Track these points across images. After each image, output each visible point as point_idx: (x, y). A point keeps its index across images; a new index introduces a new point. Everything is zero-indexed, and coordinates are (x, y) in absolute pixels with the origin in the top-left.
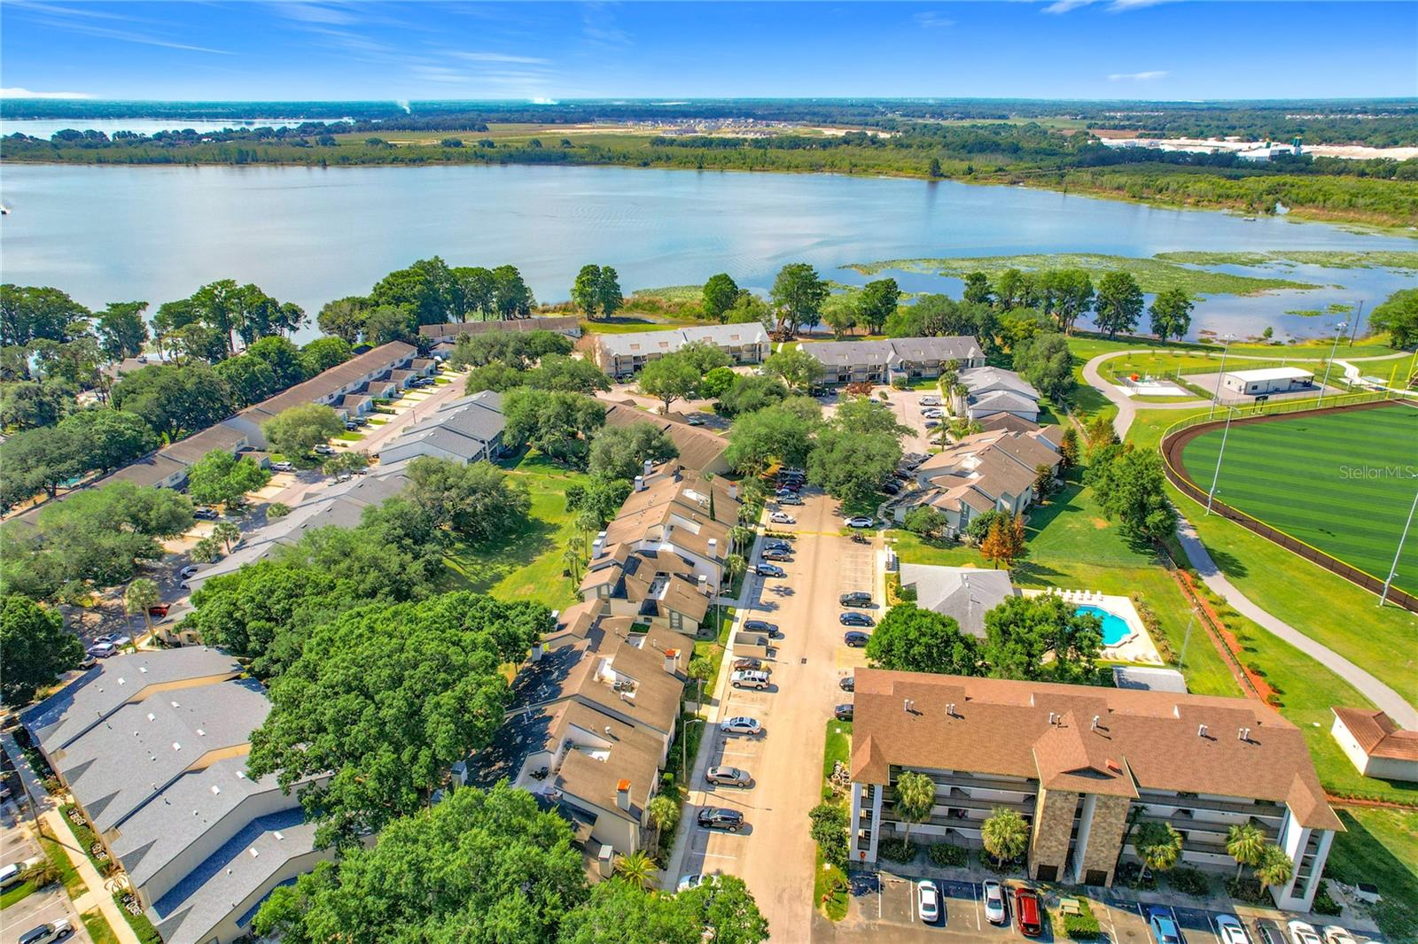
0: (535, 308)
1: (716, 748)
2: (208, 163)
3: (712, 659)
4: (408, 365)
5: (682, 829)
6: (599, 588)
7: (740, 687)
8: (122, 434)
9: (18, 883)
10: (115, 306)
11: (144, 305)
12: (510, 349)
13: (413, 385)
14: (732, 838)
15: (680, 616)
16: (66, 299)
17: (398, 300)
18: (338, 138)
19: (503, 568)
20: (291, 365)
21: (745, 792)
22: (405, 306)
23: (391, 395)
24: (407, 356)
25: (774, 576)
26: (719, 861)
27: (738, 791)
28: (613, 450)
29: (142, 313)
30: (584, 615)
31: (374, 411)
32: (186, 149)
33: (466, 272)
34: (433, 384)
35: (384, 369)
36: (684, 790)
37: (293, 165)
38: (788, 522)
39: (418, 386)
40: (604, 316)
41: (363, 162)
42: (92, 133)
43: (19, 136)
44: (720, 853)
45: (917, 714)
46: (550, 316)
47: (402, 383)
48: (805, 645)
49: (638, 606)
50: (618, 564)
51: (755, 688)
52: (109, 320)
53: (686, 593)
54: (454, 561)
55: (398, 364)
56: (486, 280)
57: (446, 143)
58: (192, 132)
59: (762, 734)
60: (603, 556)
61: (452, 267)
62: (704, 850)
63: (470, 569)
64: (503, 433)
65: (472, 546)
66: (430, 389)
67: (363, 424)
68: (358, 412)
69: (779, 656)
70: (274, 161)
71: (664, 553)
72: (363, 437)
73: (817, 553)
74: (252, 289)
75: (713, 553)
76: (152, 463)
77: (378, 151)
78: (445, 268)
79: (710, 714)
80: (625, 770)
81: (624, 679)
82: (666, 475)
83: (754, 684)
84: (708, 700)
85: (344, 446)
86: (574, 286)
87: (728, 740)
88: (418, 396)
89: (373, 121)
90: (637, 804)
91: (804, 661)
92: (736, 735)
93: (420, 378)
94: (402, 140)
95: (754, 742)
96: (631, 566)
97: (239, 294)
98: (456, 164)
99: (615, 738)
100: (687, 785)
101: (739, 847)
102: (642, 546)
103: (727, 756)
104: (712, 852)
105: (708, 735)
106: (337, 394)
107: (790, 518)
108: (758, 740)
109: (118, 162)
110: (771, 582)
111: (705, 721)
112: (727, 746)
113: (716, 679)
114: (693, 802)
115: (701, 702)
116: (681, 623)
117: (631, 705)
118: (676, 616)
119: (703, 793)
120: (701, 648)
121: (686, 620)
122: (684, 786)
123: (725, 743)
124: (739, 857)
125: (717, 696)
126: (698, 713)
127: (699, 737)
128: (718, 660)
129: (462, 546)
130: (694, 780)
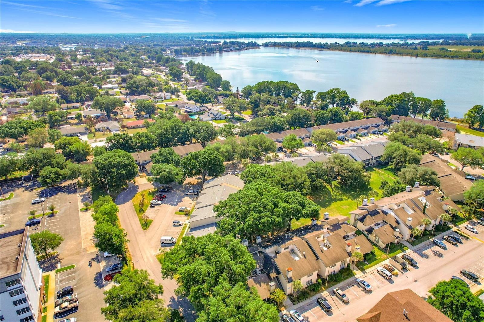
0: (447, 118)
1: (348, 285)
2: (380, 53)
3: (379, 259)
4: (377, 126)
5: (311, 298)
6: (356, 215)
7: (379, 273)
8: (277, 124)
9: (183, 211)
10: (307, 91)
11: (314, 92)
12: (413, 129)
13: (374, 133)
14: (323, 312)
15: (379, 239)
16: (297, 87)
17: (388, 104)
18: (429, 47)
19: (345, 197)
20: (337, 117)
21: (343, 304)
22: (390, 107)
23: (364, 134)
24: (379, 123)
25: (440, 247)
26: (311, 315)
27: (340, 302)
28: (407, 173)
29: (313, 94)
30: (337, 219)
31: (354, 137)
32: (378, 48)
33: (421, 99)
34: (382, 135)
35: (368, 125)
36: (324, 289)
37: (406, 56)
38: (473, 232)
39: (376, 134)
40: (478, 127)
41: (432, 56)
42: (354, 43)
43: (336, 43)
44: (314, 313)
45: (407, 318)
46: (453, 122)
47: (371, 131)
48: (423, 276)
49: (367, 228)
50: (368, 210)
51: (384, 277)
52: (304, 95)
53: (388, 232)
54: (332, 189)
55: (374, 125)
56: (427, 104)
57: (474, 51)
58: (382, 43)
59: (370, 292)
60: (366, 205)
61: (416, 96)
62: (310, 309)
63: (335, 193)
64: (382, 156)
65: (342, 187)
66: (380, 136)
67: (347, 140)
68: (349, 136)
69: (407, 274)
70: (400, 54)
71: (390, 215)
72: (344, 144)
73: (474, 249)
74: (344, 92)
75: (409, 224)
76: (280, 133)
77: (442, 53)
78: (413, 97)
79: (358, 274)
80: (299, 267)
81: (328, 243)
82: (422, 190)
83: (384, 275)
84: (363, 270)
85: (336, 145)
86: (467, 112)
87: (355, 286)
88: (374, 137)
89: (450, 41)
90: (293, 278)
91: (416, 281)
92: (359, 286)
93: (378, 131)
94: (453, 49)
95: (364, 293)
96: (374, 213)
97: (340, 93)
98: (472, 59)
99: (305, 257)
100: (326, 289)
101: (322, 316)
102: (384, 209)
103: (349, 290)
104: (312, 311)
105: (351, 279)
106: (345, 129)
107: (475, 230)
108: (366, 293)
109: (355, 51)
110: (436, 248)
111: (354, 275)
112: (352, 287)
113: (373, 265)
114: (322, 294)
115: (359, 269)
116: (378, 241)
117: (322, 252)
118: (377, 238)
119: (328, 294)
120: (379, 253)
121: (380, 241)
122: (325, 288)
123: (353, 286)
124: (318, 319)
125: (367, 271)
126: (355, 271)
127: (346, 278)
128: (381, 260)
129: (339, 186)
130: (330, 289)
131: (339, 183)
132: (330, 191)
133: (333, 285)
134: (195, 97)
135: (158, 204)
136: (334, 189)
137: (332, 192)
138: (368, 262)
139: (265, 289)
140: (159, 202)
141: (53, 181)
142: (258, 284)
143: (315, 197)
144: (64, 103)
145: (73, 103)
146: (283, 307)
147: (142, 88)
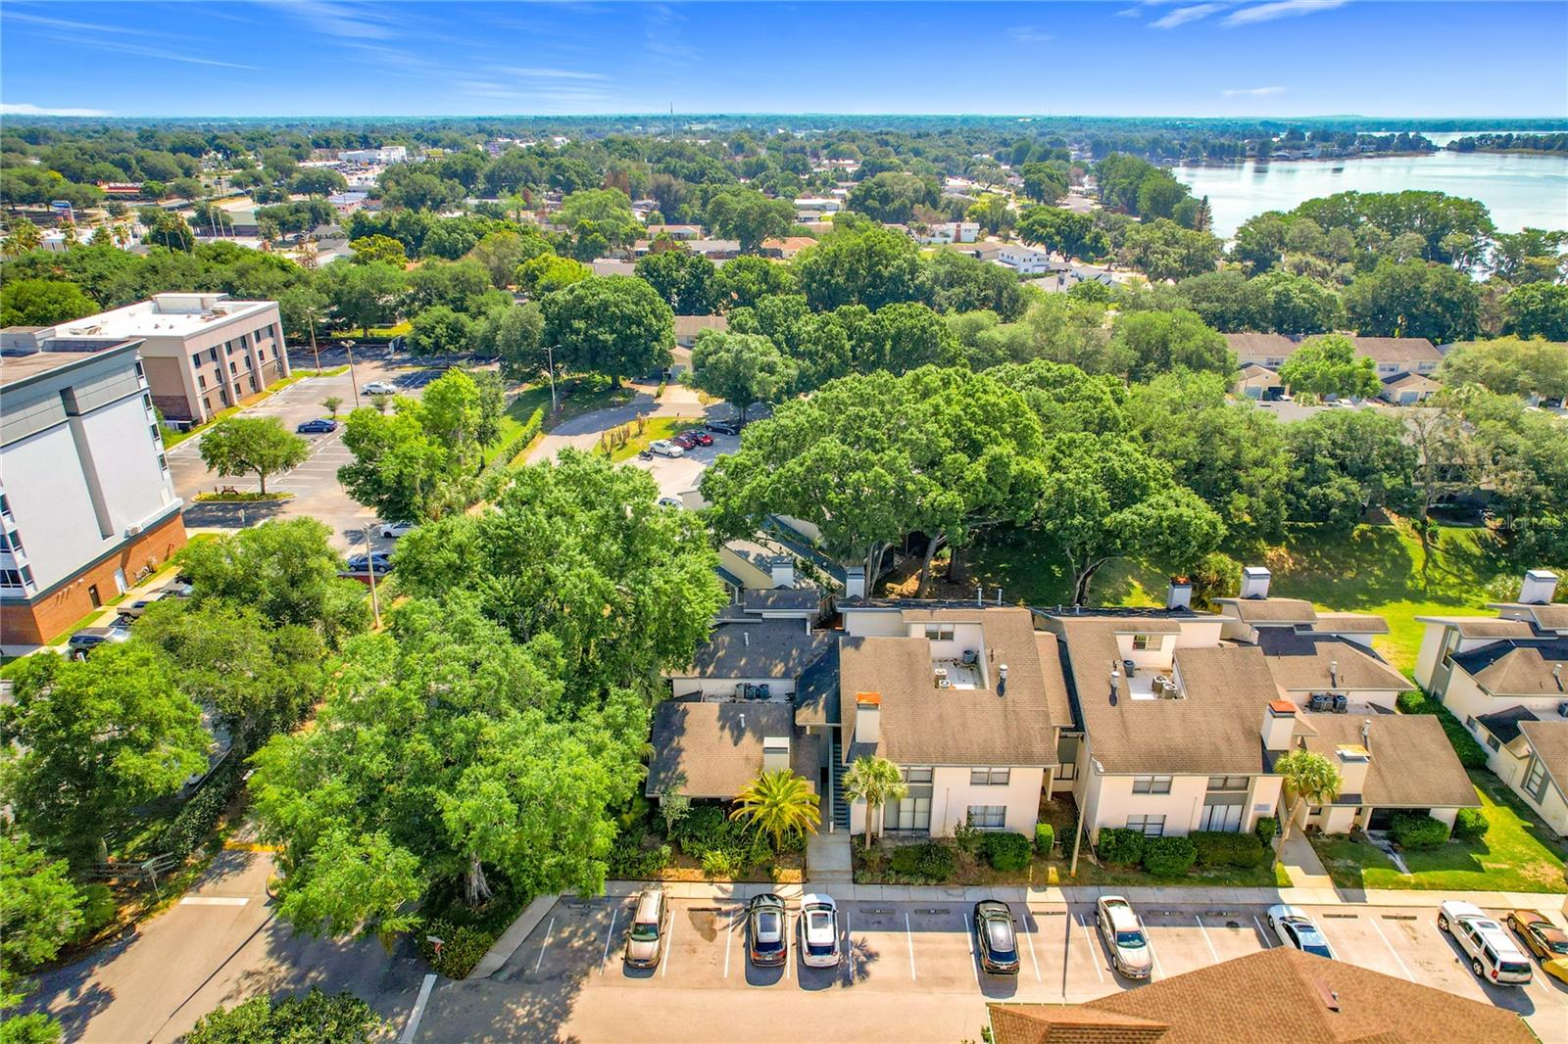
1: (1205, 914)
3: (1500, 872)
5: (958, 891)
6: (1449, 630)
7: (1447, 932)
8: (1289, 300)
14: (964, 966)
26: (902, 954)
36: (1053, 878)
44: (919, 954)
49: (1492, 706)
51: (1471, 962)
54: (1429, 555)
60: (1538, 603)
62: (918, 928)
63: (1435, 573)
79: (1305, 891)
80: (941, 718)
81: (1178, 681)
83: (1475, 951)
84: (1348, 883)
87: (1244, 930)
90: (881, 752)
92: (1264, 934)
99: (1001, 689)
100: (1064, 882)
101: (948, 981)
103: (1197, 935)
104: (915, 941)
105: (1249, 896)
111: (1274, 884)
112: (1226, 930)
113: (1433, 887)
114: (1032, 896)
115: (1329, 870)
116: (1543, 788)
117: (1113, 700)
118: (1540, 770)
119: (1065, 908)
120: (1519, 848)
121: (1551, 789)
122: (1062, 876)
123: (1232, 925)
124: (920, 981)
125: (1372, 895)
126: (1293, 872)
127: (1216, 882)
128: (1506, 883)
129: (1476, 550)
130: (1088, 893)
131: (1482, 542)
132: (1409, 561)
133: (1119, 882)
134: (1044, 226)
135: (669, 455)
136: (1439, 556)
137: (1417, 565)
138: (1406, 860)
139: (747, 759)
140: (677, 449)
141: (437, 345)
142: (727, 733)
143: (1314, 560)
144: (658, 223)
145: (684, 223)
146: (798, 873)
147: (897, 203)
